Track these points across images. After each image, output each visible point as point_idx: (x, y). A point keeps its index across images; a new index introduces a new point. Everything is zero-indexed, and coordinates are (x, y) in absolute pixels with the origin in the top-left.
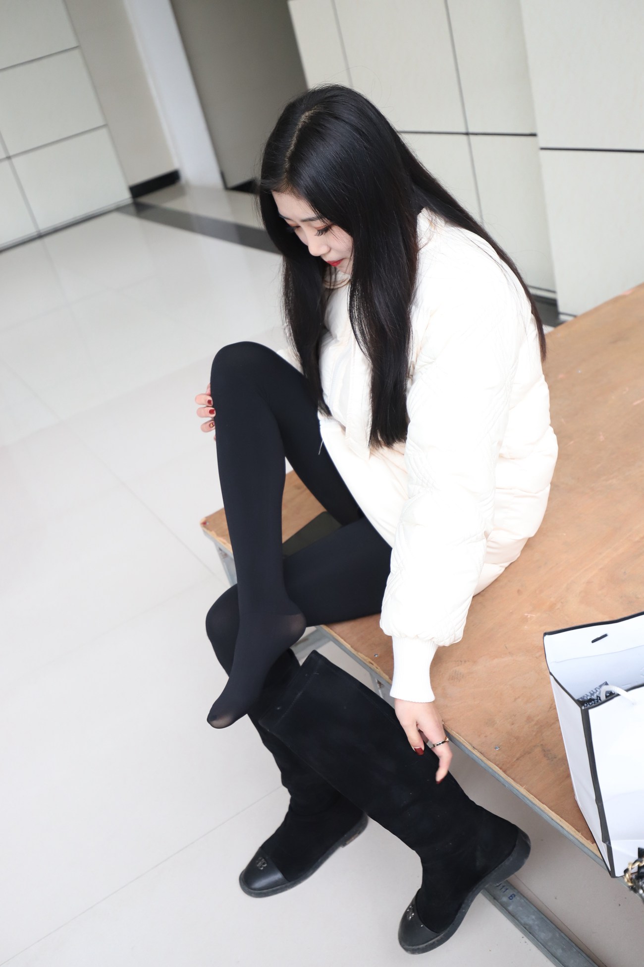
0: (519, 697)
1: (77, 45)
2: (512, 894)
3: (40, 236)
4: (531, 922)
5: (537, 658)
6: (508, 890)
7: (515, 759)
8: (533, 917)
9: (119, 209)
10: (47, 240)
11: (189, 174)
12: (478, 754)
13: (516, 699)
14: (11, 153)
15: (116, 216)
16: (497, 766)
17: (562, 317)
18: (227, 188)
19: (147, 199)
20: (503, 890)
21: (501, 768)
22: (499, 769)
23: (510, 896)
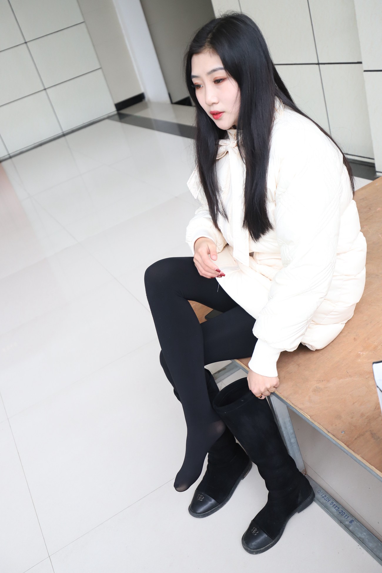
0: (356, 402)
1: (83, 21)
2: (351, 520)
3: (64, 135)
4: (363, 537)
5: (366, 378)
6: (349, 518)
7: (354, 439)
8: (365, 534)
9: (109, 117)
10: (67, 137)
11: (150, 95)
12: (331, 436)
13: (354, 403)
14: (46, 87)
15: (107, 121)
16: (343, 442)
17: (378, 174)
18: (172, 103)
19: (126, 111)
20: (346, 517)
21: (345, 444)
22: (344, 445)
23: (350, 521)
